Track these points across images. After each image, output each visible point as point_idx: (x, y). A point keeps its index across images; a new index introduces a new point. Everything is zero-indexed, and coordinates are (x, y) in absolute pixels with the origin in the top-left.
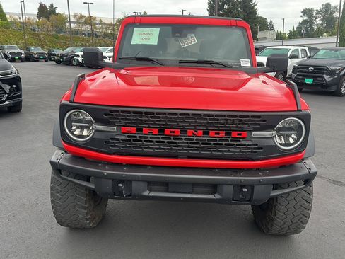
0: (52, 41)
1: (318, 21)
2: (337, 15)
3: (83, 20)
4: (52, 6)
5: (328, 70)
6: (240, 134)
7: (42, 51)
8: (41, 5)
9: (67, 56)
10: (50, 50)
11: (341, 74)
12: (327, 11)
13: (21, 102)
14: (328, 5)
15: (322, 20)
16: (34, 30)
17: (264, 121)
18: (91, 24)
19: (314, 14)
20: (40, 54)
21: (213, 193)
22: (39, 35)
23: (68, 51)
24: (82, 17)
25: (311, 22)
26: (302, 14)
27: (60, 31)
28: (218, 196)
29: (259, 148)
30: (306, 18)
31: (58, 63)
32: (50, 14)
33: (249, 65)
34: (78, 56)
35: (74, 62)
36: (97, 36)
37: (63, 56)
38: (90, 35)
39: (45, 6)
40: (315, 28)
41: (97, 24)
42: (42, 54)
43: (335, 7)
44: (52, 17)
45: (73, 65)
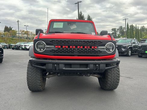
0: (10, 41)
1: (118, 33)
2: (125, 30)
3: (24, 33)
4: (10, 27)
5: (123, 47)
6: (95, 47)
7: (6, 45)
8: (6, 27)
9: (17, 46)
10: (9, 45)
11: (128, 48)
12: (121, 29)
13: (3, 58)
14: (121, 27)
15: (120, 32)
16: (2, 36)
17: (102, 43)
18: (27, 34)
19: (116, 30)
20: (5, 46)
21: (87, 68)
22: (4, 38)
23: (18, 44)
24: (23, 31)
25: (115, 33)
26: (112, 30)
27: (14, 37)
28: (88, 69)
29: (101, 52)
30: (113, 32)
31: (13, 49)
32: (10, 30)
33: (95, 34)
34: (22, 46)
35: (20, 48)
36: (30, 39)
37: (15, 46)
38: (26, 38)
39: (8, 27)
40: (117, 35)
41: (30, 34)
42: (6, 46)
43: (124, 28)
44: (11, 31)
45: (20, 50)
